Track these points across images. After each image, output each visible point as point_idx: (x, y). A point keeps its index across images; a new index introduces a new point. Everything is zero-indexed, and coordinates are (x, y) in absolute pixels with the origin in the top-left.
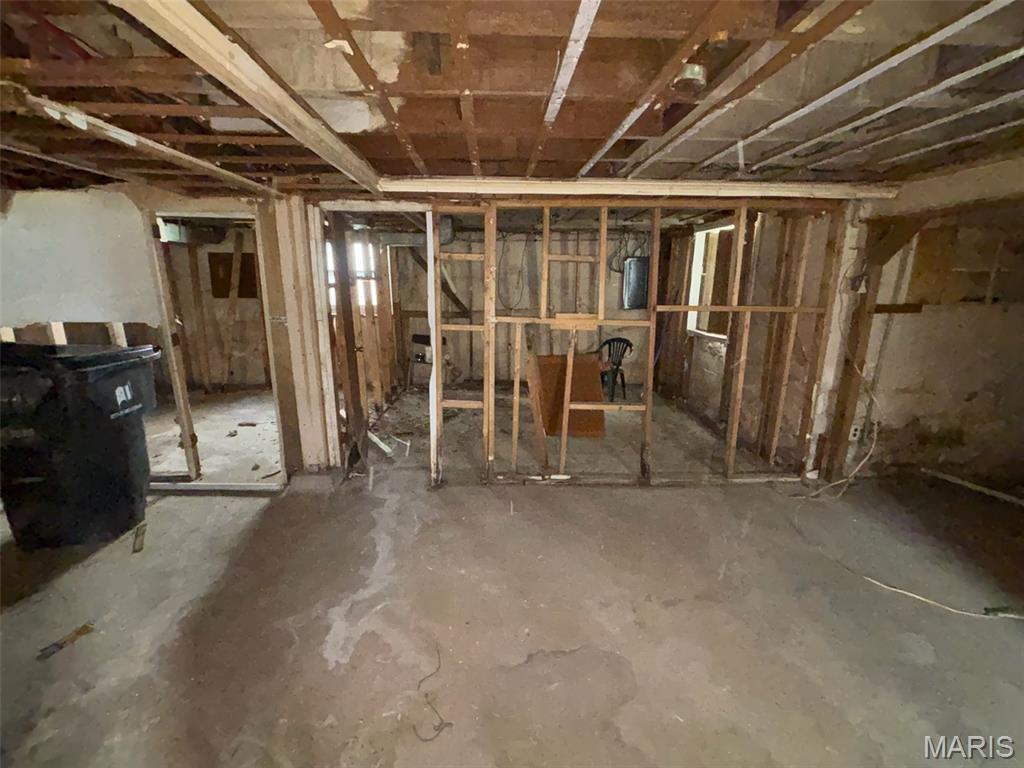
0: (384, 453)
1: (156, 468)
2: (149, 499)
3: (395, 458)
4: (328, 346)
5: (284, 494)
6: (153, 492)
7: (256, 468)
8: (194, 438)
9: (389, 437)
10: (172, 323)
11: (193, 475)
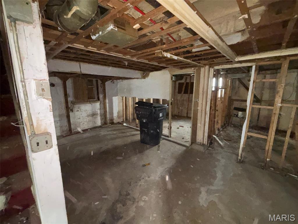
0: (220, 145)
1: (163, 132)
2: (161, 139)
3: (224, 147)
4: (209, 108)
5: (190, 148)
6: (162, 138)
7: (183, 138)
8: (171, 128)
9: (222, 140)
10: (171, 100)
11: (169, 136)
